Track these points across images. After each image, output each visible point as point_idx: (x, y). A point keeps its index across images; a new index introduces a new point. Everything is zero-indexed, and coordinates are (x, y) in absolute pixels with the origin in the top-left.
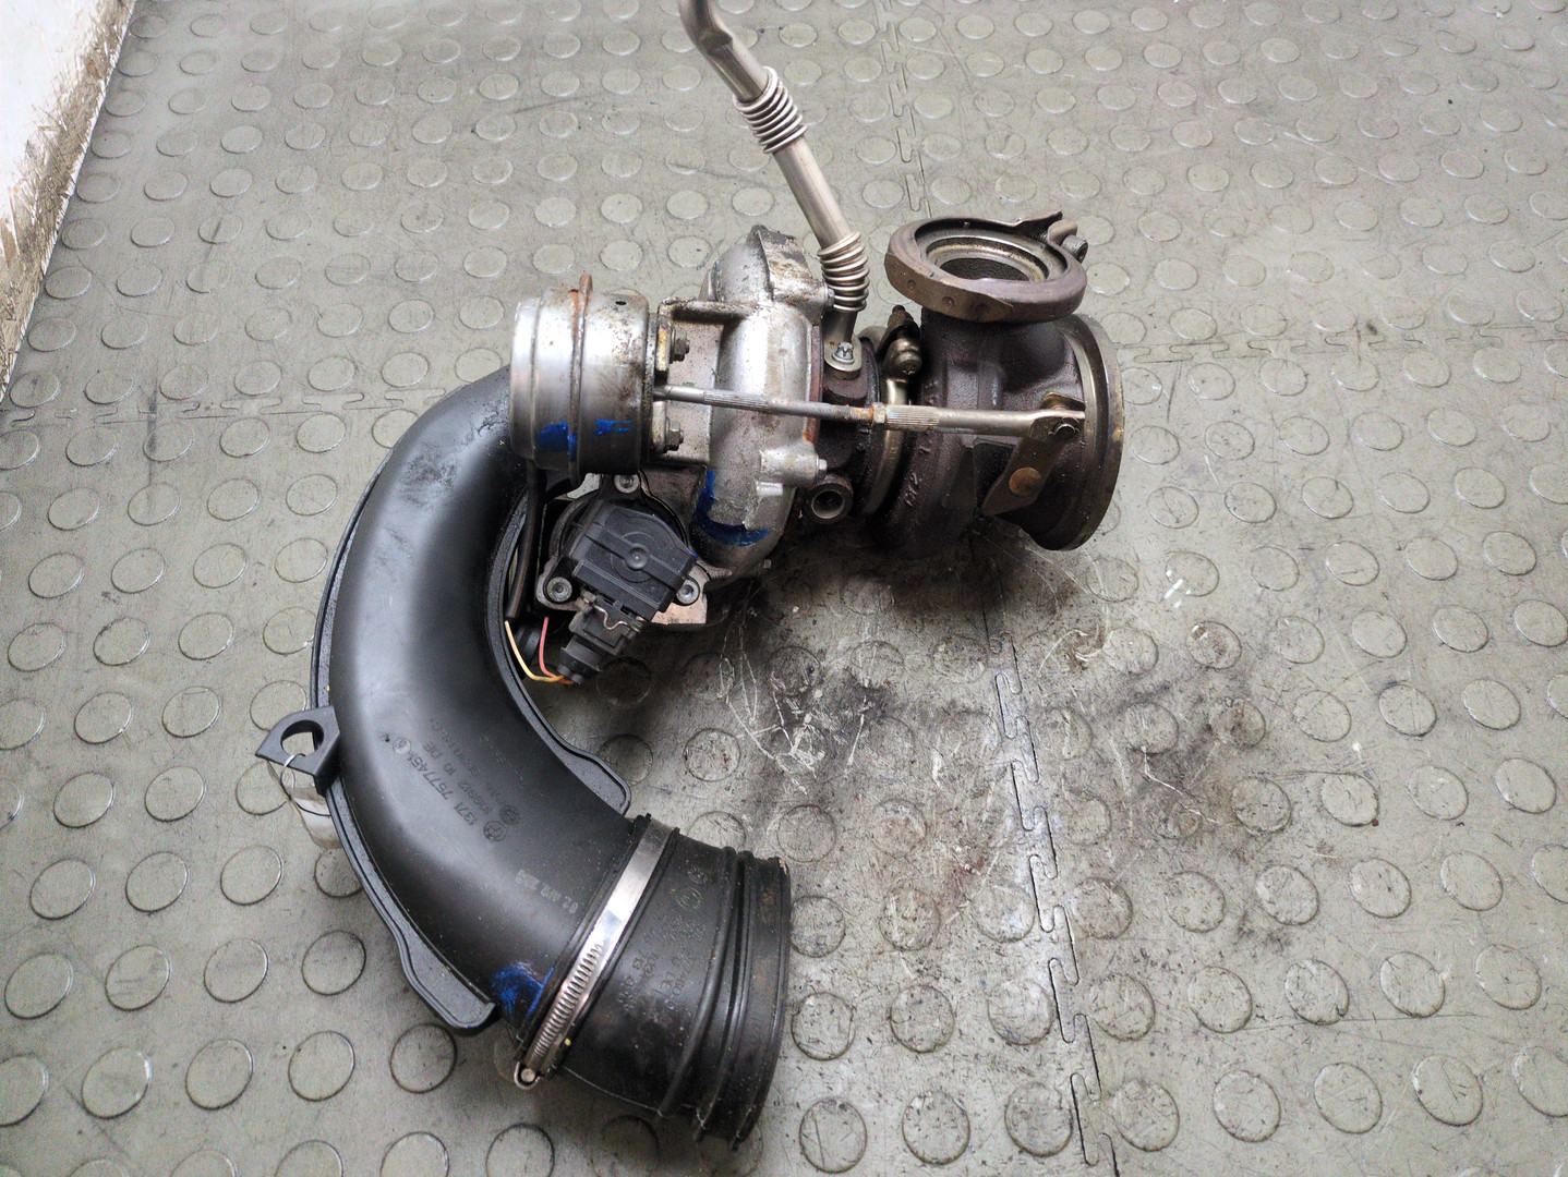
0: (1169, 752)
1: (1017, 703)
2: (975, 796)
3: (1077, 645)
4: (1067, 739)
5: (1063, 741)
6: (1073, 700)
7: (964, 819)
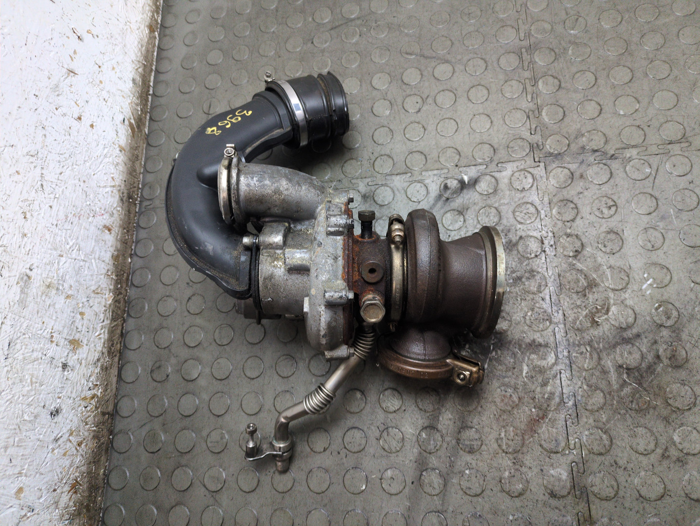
0: (638, 369)
1: (564, 342)
2: (542, 386)
3: (596, 313)
4: (587, 361)
5: (585, 361)
6: (592, 341)
7: (537, 397)
